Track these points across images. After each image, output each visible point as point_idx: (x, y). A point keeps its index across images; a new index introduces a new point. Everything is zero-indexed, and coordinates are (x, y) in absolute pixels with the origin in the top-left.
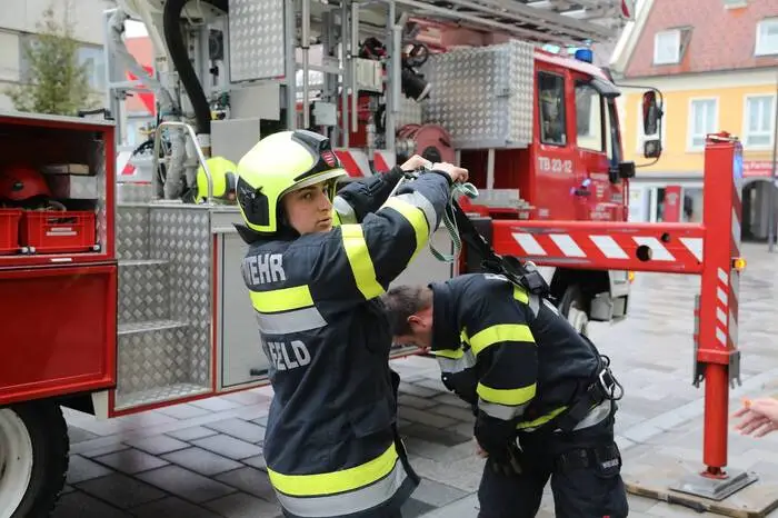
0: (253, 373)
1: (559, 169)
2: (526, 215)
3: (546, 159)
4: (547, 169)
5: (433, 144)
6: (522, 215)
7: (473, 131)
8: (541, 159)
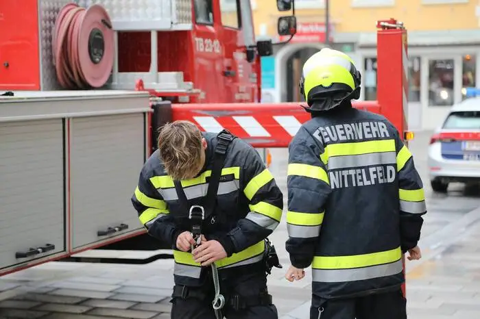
0: (18, 256)
1: (210, 50)
2: (187, 99)
3: (201, 40)
4: (202, 50)
5: (96, 26)
6: (181, 99)
7: (132, 11)
8: (197, 39)
